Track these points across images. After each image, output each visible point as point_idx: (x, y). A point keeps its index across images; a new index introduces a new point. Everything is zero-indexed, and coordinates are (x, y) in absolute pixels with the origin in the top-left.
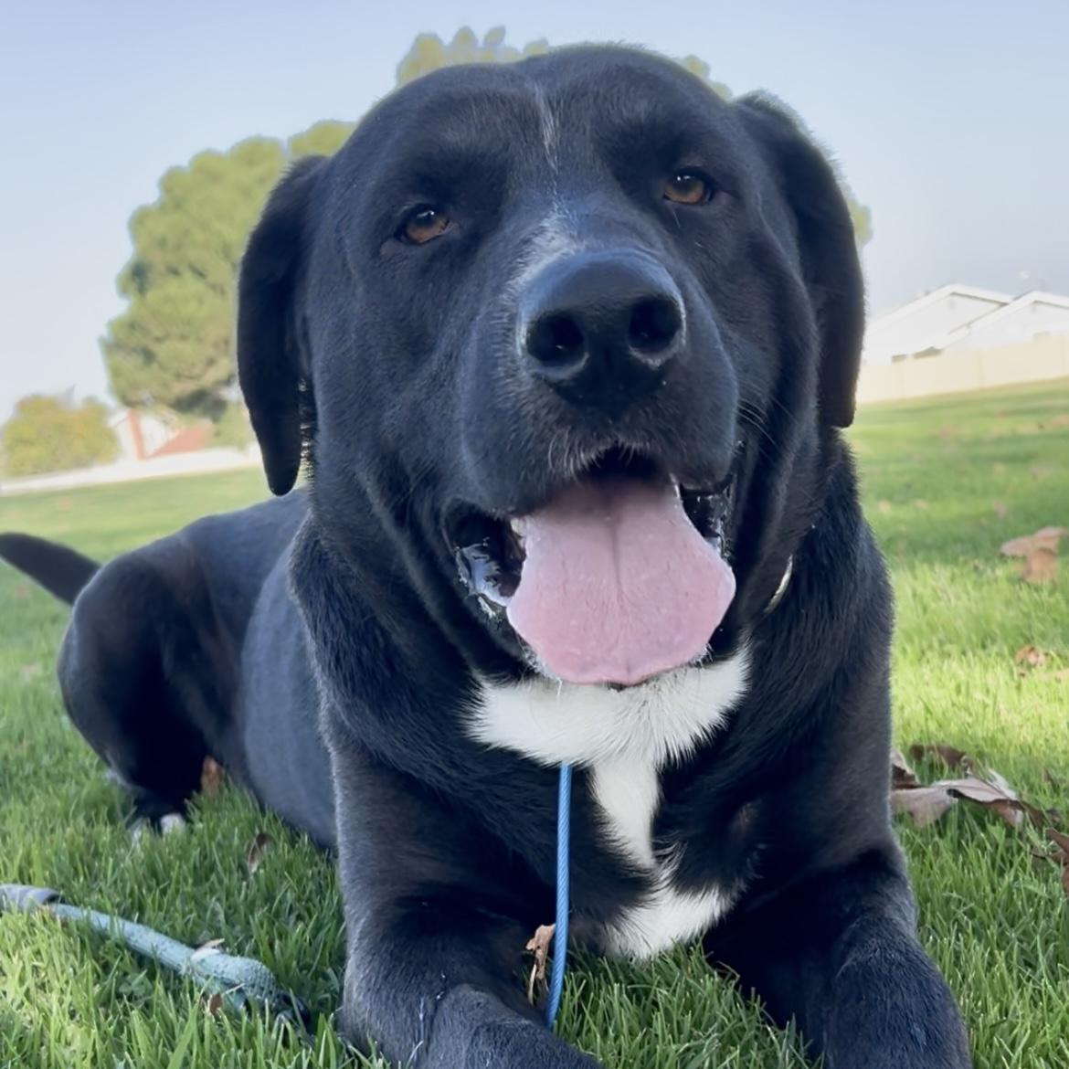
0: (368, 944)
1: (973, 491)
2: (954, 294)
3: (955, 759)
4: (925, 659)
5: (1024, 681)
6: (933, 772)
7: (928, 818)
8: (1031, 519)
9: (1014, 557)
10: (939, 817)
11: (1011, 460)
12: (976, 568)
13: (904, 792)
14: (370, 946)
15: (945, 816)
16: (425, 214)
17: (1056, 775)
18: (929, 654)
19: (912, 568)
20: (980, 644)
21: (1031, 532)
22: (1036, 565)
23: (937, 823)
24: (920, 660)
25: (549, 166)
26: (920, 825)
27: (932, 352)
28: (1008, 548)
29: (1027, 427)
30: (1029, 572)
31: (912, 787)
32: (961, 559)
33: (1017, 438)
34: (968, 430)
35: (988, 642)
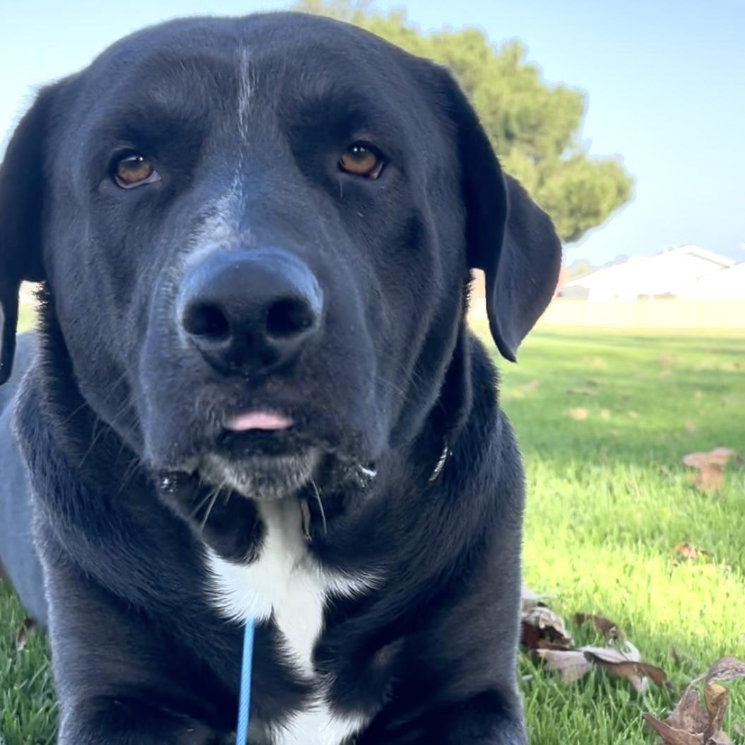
0: (70, 735)
1: (675, 409)
2: (690, 254)
3: (607, 629)
4: (605, 542)
5: (675, 569)
6: (587, 638)
7: (571, 677)
8: (712, 439)
9: (692, 468)
10: (581, 677)
11: (707, 388)
12: (661, 472)
13: (558, 653)
14: (71, 737)
15: (586, 676)
16: (134, 158)
17: (680, 654)
18: (609, 538)
19: (613, 467)
20: (650, 535)
21: (707, 450)
22: (706, 477)
23: (579, 682)
24: (601, 542)
25: (239, 135)
26: (566, 681)
27: (668, 296)
28: (689, 460)
29: (727, 365)
30: (700, 481)
31: (565, 650)
32: (652, 463)
33: (717, 372)
34: (683, 360)
35: (657, 534)
